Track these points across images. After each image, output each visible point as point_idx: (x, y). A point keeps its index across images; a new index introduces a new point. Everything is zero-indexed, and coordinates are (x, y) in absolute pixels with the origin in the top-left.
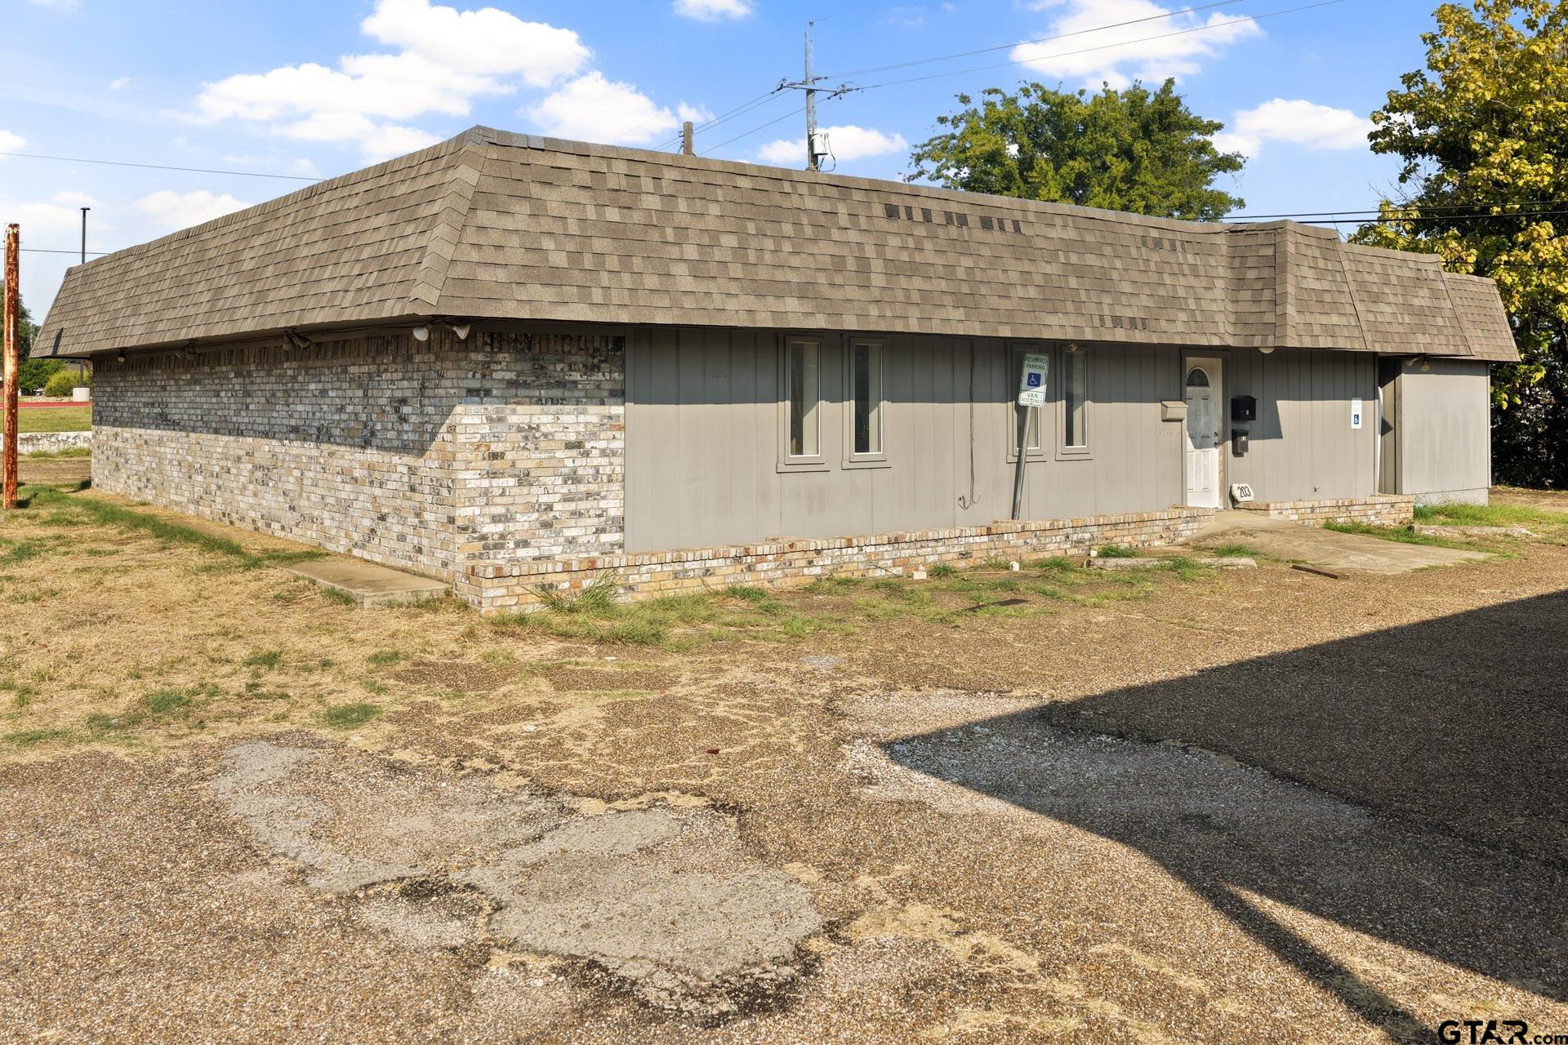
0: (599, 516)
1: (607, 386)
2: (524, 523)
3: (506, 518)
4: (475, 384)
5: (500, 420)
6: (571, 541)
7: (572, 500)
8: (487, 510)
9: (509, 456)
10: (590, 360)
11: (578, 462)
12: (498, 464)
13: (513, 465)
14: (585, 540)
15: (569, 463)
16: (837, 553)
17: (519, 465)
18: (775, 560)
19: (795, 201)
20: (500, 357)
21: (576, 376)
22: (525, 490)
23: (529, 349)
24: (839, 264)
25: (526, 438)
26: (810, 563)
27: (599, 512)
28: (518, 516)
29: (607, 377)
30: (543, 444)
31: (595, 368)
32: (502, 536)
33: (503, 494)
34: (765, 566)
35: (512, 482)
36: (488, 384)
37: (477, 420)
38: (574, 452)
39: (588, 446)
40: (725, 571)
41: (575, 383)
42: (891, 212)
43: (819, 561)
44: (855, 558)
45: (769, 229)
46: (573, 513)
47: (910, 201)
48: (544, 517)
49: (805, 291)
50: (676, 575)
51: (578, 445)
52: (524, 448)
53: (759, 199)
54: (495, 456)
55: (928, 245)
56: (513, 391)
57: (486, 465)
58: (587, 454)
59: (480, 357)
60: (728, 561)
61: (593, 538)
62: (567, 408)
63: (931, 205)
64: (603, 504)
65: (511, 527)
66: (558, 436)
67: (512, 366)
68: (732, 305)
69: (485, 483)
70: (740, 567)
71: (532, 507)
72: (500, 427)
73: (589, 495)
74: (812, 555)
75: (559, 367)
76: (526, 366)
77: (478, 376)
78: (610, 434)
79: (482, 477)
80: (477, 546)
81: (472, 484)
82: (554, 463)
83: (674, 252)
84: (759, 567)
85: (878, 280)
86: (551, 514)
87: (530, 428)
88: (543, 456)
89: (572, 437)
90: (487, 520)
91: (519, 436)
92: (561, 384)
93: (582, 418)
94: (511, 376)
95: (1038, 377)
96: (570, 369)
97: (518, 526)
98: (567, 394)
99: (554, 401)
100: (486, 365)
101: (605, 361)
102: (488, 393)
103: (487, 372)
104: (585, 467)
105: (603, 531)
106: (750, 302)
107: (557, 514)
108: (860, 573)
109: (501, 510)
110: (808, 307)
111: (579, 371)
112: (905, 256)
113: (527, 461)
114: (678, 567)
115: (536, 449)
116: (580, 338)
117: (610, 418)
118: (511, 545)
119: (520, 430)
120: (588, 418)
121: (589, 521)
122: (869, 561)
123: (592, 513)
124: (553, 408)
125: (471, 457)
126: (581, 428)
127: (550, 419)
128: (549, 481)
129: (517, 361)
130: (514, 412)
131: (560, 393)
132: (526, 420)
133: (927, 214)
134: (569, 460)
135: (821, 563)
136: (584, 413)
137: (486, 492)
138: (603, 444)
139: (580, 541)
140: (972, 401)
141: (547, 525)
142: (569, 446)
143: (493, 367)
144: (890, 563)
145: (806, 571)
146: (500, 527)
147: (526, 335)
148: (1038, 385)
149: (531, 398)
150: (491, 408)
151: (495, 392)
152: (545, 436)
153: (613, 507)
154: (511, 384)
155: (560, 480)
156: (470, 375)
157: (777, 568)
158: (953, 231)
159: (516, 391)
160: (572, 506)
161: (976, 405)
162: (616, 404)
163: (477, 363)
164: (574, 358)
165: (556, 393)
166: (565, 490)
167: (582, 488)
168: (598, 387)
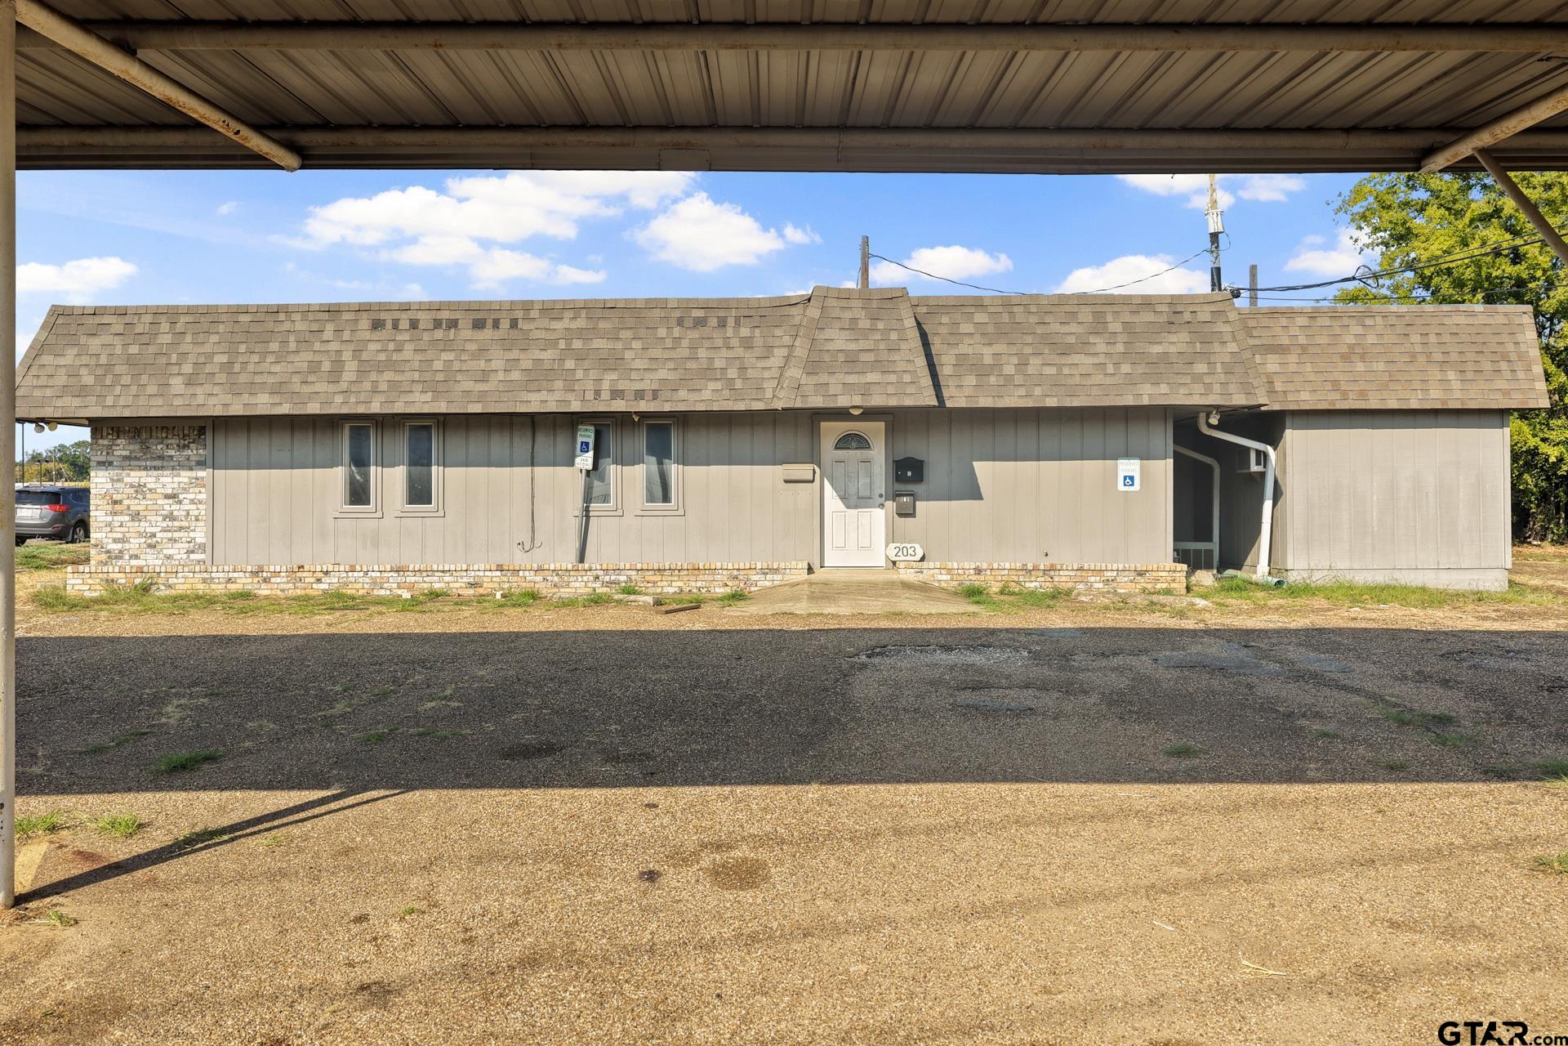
0: (189, 542)
1: (193, 458)
2: (135, 544)
3: (123, 540)
4: (103, 459)
5: (118, 480)
6: (169, 557)
7: (169, 531)
8: (110, 535)
9: (126, 502)
10: (182, 442)
11: (173, 507)
12: (118, 507)
13: (129, 507)
14: (179, 557)
15: (167, 507)
16: (345, 575)
17: (132, 508)
18: (287, 577)
19: (287, 326)
20: (119, 441)
21: (172, 453)
22: (137, 524)
23: (139, 436)
24: (314, 367)
25: (137, 491)
26: (319, 581)
27: (189, 540)
28: (132, 540)
29: (194, 452)
30: (148, 496)
31: (186, 447)
32: (121, 552)
33: (121, 526)
34: (278, 580)
35: (127, 518)
36: (110, 459)
37: (104, 480)
38: (171, 501)
39: (181, 497)
40: (244, 581)
41: (171, 457)
42: (377, 325)
43: (326, 580)
44: (361, 580)
45: (259, 348)
46: (170, 539)
47: (397, 315)
48: (150, 541)
49: (277, 390)
50: (204, 581)
51: (173, 496)
52: (135, 498)
53: (254, 328)
54: (115, 502)
55: (409, 347)
56: (127, 463)
57: (109, 507)
58: (180, 502)
59: (105, 442)
60: (247, 575)
61: (185, 556)
62: (165, 473)
63: (421, 316)
64: (192, 535)
65: (127, 546)
66: (159, 491)
67: (127, 447)
68: (212, 401)
69: (109, 519)
70: (256, 580)
71: (140, 535)
72: (118, 485)
73: (181, 528)
74: (321, 575)
75: (159, 447)
76: (137, 447)
77: (104, 453)
78: (197, 490)
79: (107, 514)
80: (104, 557)
81: (101, 519)
82: (156, 507)
83: (175, 370)
84: (273, 580)
85: (348, 376)
86: (154, 540)
87: (140, 485)
88: (148, 502)
89: (169, 491)
90: (110, 541)
91: (132, 491)
92: (161, 458)
93: (176, 479)
94: (127, 453)
95: (587, 444)
96: (167, 448)
97: (132, 546)
98: (165, 464)
99: (155, 468)
100: (110, 447)
101: (193, 442)
102: (111, 463)
103: (110, 451)
104: (178, 510)
105: (193, 552)
106: (228, 399)
107: (159, 540)
108: (365, 591)
109: (120, 536)
110: (276, 399)
111: (174, 449)
112: (382, 357)
113: (136, 505)
114: (205, 575)
115: (144, 498)
116: (174, 428)
117: (197, 479)
118: (127, 557)
119: (132, 486)
120: (180, 479)
121: (181, 545)
122: (375, 583)
123: (183, 539)
124: (155, 473)
125: (99, 503)
126: (176, 486)
127: (153, 479)
128: (153, 519)
129: (129, 443)
130: (129, 475)
131: (161, 463)
132: (137, 480)
133: (414, 324)
134: (168, 506)
135: (328, 581)
136: (179, 476)
137: (109, 524)
138: (192, 496)
139: (175, 557)
140: (533, 465)
141: (151, 546)
142: (167, 497)
143: (114, 448)
144: (395, 586)
145: (315, 586)
146: (119, 546)
147: (136, 428)
148: (587, 451)
149: (140, 466)
150: (113, 473)
151: (115, 463)
152: (150, 490)
153: (200, 536)
154: (126, 458)
155: (160, 518)
156: (99, 453)
157: (288, 582)
158: (439, 334)
159: (129, 462)
160: (169, 535)
161: (536, 469)
162: (200, 470)
163: (103, 446)
164: (170, 441)
165: (158, 463)
166: (164, 524)
167: (176, 524)
168: (188, 459)
